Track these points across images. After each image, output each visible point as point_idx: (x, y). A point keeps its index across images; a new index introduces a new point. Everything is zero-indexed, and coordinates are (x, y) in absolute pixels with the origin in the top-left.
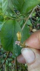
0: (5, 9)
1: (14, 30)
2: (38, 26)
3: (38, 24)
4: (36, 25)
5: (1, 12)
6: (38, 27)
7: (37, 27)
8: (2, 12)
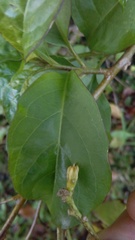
0: (41, 24)
1: (64, 118)
2: (127, 96)
3: (128, 90)
4: (121, 92)
5: (16, 32)
6: (129, 100)
7: (124, 99)
8: (21, 34)
